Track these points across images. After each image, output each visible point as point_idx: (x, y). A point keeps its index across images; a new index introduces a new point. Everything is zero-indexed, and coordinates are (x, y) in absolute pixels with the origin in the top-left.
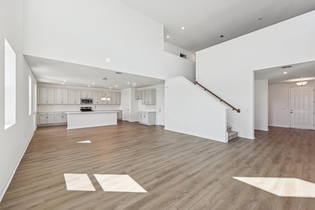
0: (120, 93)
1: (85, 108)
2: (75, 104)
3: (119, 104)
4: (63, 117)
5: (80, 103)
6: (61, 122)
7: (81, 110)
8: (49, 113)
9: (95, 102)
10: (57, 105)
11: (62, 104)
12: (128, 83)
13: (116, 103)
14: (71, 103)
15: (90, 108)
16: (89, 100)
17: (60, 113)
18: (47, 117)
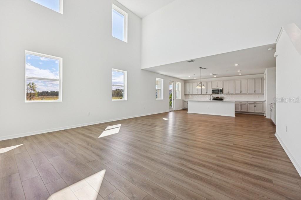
1: (216, 97)
2: (207, 94)
5: (211, 93)
9: (225, 91)
12: (236, 65)
13: (255, 91)
15: (222, 98)
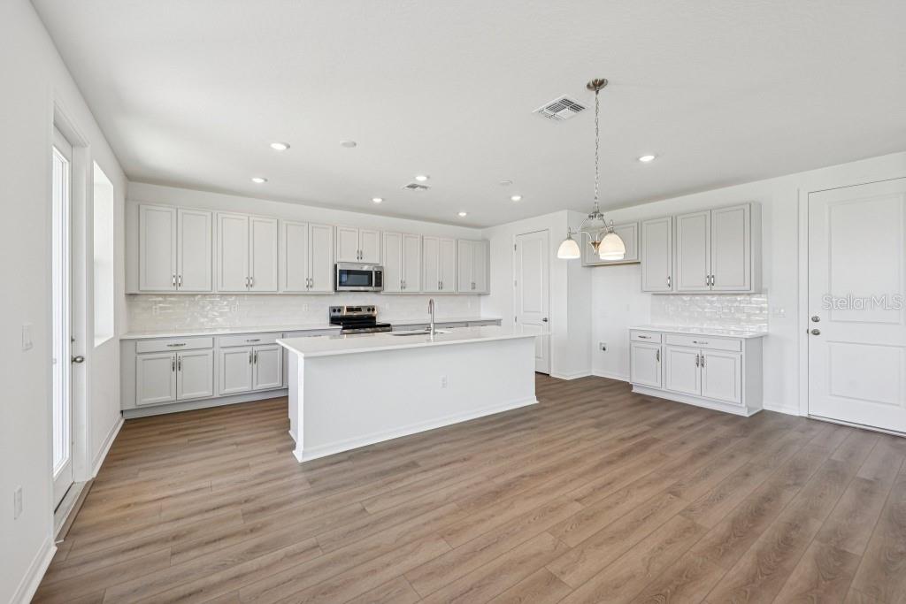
0: (486, 242)
1: (349, 309)
2: (309, 294)
3: (484, 290)
4: (254, 359)
5: (330, 287)
6: (246, 388)
7: (334, 321)
8: (189, 344)
10: (223, 295)
11: (251, 294)
13: (472, 285)
14: (293, 288)
15: (371, 313)
16: (369, 273)
17: (242, 341)
18: (177, 366)
